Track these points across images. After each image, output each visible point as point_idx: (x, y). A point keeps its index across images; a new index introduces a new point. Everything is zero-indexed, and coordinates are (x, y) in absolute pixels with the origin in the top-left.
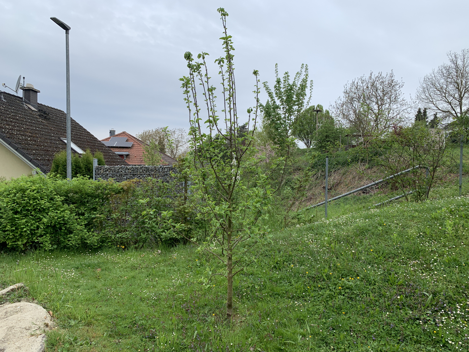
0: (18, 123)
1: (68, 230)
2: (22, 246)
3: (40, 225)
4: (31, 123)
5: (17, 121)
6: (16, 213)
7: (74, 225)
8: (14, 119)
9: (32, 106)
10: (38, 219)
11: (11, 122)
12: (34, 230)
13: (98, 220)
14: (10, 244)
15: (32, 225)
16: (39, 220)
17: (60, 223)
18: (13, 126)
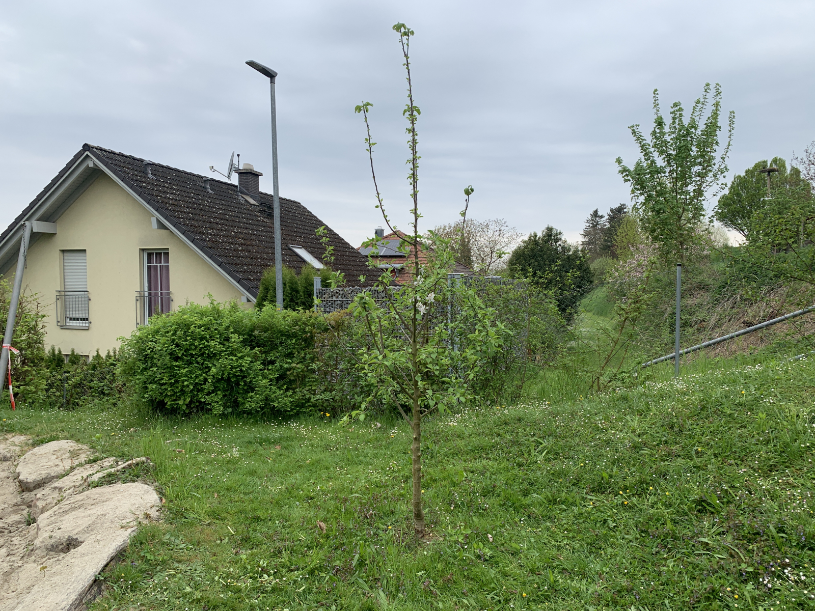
0: (226, 225)
1: (248, 386)
2: (184, 407)
3: (208, 378)
4: (247, 224)
5: (226, 222)
6: (177, 359)
7: (257, 378)
8: (222, 219)
9: (252, 197)
10: (206, 368)
11: (217, 224)
12: (201, 384)
13: (295, 371)
14: (169, 402)
15: (197, 377)
16: (207, 370)
17: (235, 376)
18: (218, 230)
